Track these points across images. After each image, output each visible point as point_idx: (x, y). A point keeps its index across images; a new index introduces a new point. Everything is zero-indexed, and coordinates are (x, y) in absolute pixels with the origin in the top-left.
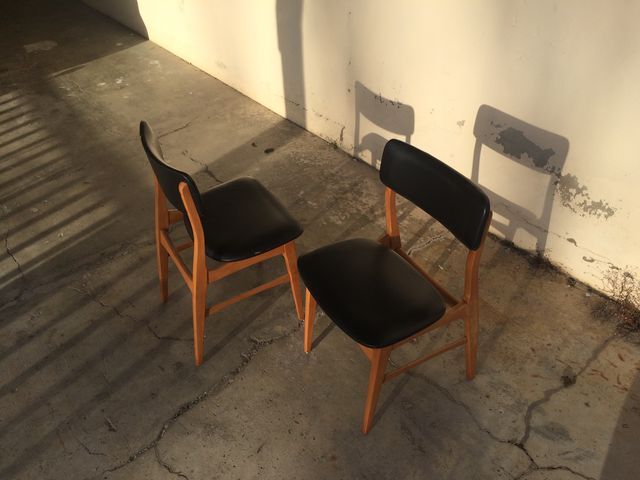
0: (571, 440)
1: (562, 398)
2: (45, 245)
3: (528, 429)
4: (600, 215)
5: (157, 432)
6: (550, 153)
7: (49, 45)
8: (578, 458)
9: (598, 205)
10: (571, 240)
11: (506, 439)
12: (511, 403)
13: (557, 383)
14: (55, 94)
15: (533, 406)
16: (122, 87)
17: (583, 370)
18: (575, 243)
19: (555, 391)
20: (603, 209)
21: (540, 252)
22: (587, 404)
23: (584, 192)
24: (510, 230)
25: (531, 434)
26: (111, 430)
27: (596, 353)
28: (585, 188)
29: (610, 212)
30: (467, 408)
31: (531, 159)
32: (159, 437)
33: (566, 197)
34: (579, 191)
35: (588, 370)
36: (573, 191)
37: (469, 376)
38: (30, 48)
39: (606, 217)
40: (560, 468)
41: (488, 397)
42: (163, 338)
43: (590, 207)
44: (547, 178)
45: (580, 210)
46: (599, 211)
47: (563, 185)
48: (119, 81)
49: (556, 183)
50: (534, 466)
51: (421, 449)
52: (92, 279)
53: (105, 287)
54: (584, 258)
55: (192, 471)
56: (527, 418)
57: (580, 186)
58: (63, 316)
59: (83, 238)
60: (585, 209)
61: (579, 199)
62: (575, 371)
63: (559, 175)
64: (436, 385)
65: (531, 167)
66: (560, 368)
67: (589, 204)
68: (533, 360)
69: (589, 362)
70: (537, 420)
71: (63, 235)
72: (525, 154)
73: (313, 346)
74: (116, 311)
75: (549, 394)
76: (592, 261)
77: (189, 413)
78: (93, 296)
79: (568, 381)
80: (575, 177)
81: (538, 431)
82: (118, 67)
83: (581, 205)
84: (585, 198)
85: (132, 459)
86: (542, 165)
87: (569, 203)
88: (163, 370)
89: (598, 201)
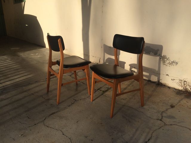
0: (176, 119)
1: (172, 110)
2: (12, 82)
3: (162, 117)
4: (174, 65)
5: (44, 119)
6: (158, 50)
7: (18, 48)
8: (179, 123)
9: (173, 62)
10: (167, 75)
11: (156, 119)
12: (156, 111)
13: (169, 107)
14: (19, 56)
15: (163, 112)
16: (38, 55)
17: (176, 105)
19: (169, 109)
20: (175, 63)
21: (159, 81)
22: (179, 111)
23: (169, 59)
24: (149, 77)
25: (163, 117)
26: (29, 118)
27: (179, 101)
28: (169, 58)
29: (177, 63)
30: (142, 112)
31: (153, 53)
32: (45, 120)
33: (164, 62)
34: (167, 59)
35: (178, 105)
36: (166, 60)
37: (143, 105)
38: (12, 49)
39: (176, 65)
40: (174, 125)
41: (148, 110)
42: (47, 99)
43: (171, 63)
44: (158, 58)
45: (168, 65)
46: (174, 64)
47: (163, 59)
48: (37, 54)
49: (161, 59)
50: (165, 124)
51: (129, 121)
52: (25, 88)
53: (29, 90)
54: (172, 79)
55: (55, 127)
56: (162, 114)
57: (168, 58)
58: (15, 95)
59: (23, 81)
60: (170, 64)
61: (168, 62)
62: (174, 105)
63: (161, 56)
64: (132, 108)
65: (153, 56)
66: (170, 104)
67: (171, 62)
68: (161, 103)
69: (178, 103)
70: (164, 115)
71: (17, 80)
72: (151, 52)
73: (93, 101)
74: (33, 94)
75: (167, 110)
76: (174, 80)
77: (54, 114)
78: (25, 91)
79: (172, 107)
80: (166, 55)
81: (165, 117)
82: (37, 52)
83: (168, 63)
84: (169, 61)
85: (35, 124)
86: (156, 55)
87: (165, 64)
88: (47, 105)
89: (173, 61)
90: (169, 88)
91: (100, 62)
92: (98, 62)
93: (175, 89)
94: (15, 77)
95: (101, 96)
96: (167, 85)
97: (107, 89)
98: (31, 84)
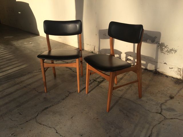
0: (176, 111)
1: (171, 102)
2: (4, 73)
3: (162, 109)
4: (172, 53)
5: (36, 114)
6: (156, 37)
7: (11, 37)
8: (180, 116)
9: (172, 50)
10: (165, 63)
11: (155, 112)
12: (155, 103)
13: (168, 98)
14: (12, 45)
15: (162, 104)
16: (31, 44)
17: (175, 95)
18: (166, 64)
19: (168, 100)
20: (173, 51)
21: (156, 70)
22: (179, 103)
23: (167, 47)
24: (146, 65)
25: (163, 110)
26: (20, 114)
27: (179, 92)
28: (167, 46)
29: (176, 51)
30: (140, 105)
31: (150, 41)
32: (37, 116)
33: (162, 50)
34: (166, 47)
35: (177, 95)
36: (164, 47)
37: (140, 97)
38: (5, 37)
39: (175, 53)
40: (175, 118)
41: (147, 102)
42: (40, 92)
43: (169, 51)
44: (155, 46)
45: (166, 53)
46: (172, 52)
47: (161, 46)
48: (31, 43)
49: (158, 46)
50: (165, 118)
51: (127, 115)
52: (18, 80)
53: (22, 82)
54: (170, 68)
55: (48, 124)
56: (161, 107)
57: (166, 45)
58: (7, 89)
59: (16, 72)
60: (168, 52)
61: (166, 49)
62: (173, 95)
63: (159, 44)
64: (129, 100)
65: (150, 43)
66: (169, 95)
67: (169, 50)
68: (159, 94)
69: (177, 93)
70: (164, 107)
71: (10, 71)
72: (148, 40)
73: (88, 93)
74: (25, 87)
75: (166, 101)
76: (172, 68)
77: (48, 109)
78: (18, 84)
79: (172, 98)
80: (164, 43)
81: (165, 110)
82: (30, 40)
83: (166, 51)
84: (168, 49)
85: (27, 122)
86: (154, 42)
87: (163, 51)
88: (39, 99)
89: (171, 48)
90: (167, 76)
91: (94, 50)
92: (93, 50)
93: (173, 78)
94: (8, 68)
95: (97, 88)
96: (165, 74)
97: (102, 79)
98: (24, 75)
